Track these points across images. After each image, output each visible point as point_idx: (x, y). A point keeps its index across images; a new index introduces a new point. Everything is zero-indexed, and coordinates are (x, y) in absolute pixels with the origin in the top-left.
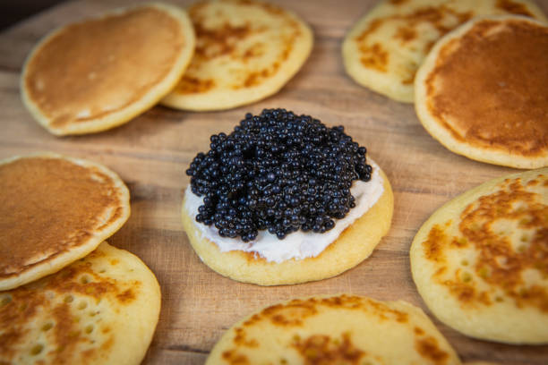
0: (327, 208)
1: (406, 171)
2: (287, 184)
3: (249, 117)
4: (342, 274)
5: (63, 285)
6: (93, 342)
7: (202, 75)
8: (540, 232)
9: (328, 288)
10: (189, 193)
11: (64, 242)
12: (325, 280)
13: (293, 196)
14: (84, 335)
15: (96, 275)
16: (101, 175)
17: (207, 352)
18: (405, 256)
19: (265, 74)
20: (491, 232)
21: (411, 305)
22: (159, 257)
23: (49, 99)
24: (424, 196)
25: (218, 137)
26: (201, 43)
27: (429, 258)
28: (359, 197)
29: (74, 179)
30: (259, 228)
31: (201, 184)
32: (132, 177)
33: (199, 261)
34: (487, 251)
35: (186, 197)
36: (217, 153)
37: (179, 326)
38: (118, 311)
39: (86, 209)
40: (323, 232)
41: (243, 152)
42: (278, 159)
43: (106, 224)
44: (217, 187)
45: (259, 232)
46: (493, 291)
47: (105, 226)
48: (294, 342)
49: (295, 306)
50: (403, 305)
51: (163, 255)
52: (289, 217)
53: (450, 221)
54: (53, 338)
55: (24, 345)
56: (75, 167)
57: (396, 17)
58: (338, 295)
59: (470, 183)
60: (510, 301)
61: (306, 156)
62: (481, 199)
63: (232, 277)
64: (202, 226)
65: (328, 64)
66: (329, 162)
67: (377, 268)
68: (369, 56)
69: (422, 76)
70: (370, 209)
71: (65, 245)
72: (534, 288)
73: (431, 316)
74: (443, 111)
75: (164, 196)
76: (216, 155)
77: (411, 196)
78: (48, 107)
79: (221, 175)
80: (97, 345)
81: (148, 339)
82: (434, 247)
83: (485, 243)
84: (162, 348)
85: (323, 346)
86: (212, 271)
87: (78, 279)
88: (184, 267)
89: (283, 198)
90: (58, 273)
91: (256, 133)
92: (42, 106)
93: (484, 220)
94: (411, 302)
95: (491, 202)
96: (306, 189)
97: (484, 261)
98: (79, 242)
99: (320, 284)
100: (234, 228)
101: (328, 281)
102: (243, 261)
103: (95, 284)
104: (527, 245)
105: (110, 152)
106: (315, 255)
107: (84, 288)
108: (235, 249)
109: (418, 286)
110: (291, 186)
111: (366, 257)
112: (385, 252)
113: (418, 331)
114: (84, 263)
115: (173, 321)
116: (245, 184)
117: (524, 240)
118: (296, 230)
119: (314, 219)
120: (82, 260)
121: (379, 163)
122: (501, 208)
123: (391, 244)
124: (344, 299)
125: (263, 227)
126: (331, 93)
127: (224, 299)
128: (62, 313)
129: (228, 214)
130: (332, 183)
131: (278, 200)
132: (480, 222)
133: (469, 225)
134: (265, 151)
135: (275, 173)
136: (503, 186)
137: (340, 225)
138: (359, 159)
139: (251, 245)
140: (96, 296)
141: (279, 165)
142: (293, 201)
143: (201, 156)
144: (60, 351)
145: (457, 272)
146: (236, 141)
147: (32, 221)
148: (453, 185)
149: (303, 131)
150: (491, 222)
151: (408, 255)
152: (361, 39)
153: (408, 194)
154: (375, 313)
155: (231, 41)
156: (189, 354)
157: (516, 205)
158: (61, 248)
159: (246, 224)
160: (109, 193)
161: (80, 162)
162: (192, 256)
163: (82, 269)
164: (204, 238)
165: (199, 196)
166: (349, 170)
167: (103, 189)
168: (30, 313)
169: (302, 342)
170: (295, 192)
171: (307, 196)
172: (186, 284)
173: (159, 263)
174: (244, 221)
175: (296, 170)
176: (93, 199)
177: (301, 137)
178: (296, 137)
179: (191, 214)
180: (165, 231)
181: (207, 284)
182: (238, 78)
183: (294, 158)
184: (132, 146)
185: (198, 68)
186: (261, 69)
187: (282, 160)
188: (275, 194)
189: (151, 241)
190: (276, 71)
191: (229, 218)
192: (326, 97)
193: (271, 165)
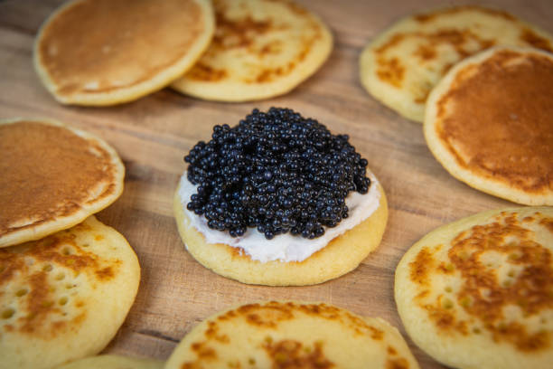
0: (319, 215)
1: (405, 189)
2: (282, 185)
3: (256, 112)
4: (324, 283)
5: (44, 253)
6: (65, 314)
7: (217, 64)
8: (527, 270)
9: (308, 294)
10: (185, 181)
11: (52, 210)
12: (307, 286)
13: (286, 198)
14: (57, 306)
15: (78, 248)
16: (99, 149)
17: (178, 341)
18: (390, 274)
19: (279, 72)
20: (479, 263)
21: (388, 324)
22: (145, 240)
23: (59, 66)
24: (419, 217)
25: (222, 128)
26: (220, 33)
27: (414, 279)
28: (353, 209)
29: (72, 149)
30: (249, 225)
31: (197, 173)
32: (131, 156)
33: (184, 249)
34: (473, 281)
36: (217, 143)
37: (153, 312)
38: (95, 287)
39: (79, 180)
40: (311, 238)
41: (244, 146)
42: (279, 159)
43: (98, 199)
44: (212, 178)
45: (248, 229)
46: (472, 321)
47: (95, 200)
48: (266, 344)
49: (271, 307)
50: (380, 322)
51: (149, 238)
52: (280, 218)
53: (440, 245)
54: (25, 305)
56: (75, 137)
57: (419, 35)
58: (318, 303)
59: (466, 211)
60: (487, 334)
61: (306, 160)
62: (475, 228)
63: (214, 270)
64: (192, 214)
65: (344, 71)
66: (327, 170)
67: (360, 282)
68: (386, 69)
69: (435, 96)
70: (362, 223)
71: (53, 213)
72: (513, 324)
73: (406, 337)
74: (451, 134)
75: (159, 179)
76: (217, 146)
77: (406, 215)
78: (58, 73)
79: (218, 166)
80: (69, 318)
81: (120, 319)
82: (420, 270)
83: (472, 272)
84: (134, 331)
85: (294, 352)
86: (195, 261)
87: (60, 249)
88: (168, 253)
89: (277, 198)
90: (41, 240)
91: (260, 129)
92: (52, 72)
93: (474, 250)
94: (389, 321)
95: (484, 232)
96: (300, 192)
97: (467, 290)
98: (66, 213)
99: (300, 290)
100: (224, 221)
101: (309, 288)
102: (227, 255)
103: (76, 257)
104: (514, 281)
105: (112, 128)
106: (300, 261)
107: (65, 259)
108: (221, 242)
109: (399, 306)
110: (286, 187)
111: (351, 270)
112: (371, 268)
113: (391, 351)
114: (68, 235)
115: (148, 306)
116: (241, 179)
117: (511, 275)
118: (285, 232)
119: (305, 224)
120: (67, 231)
121: (379, 178)
122: (492, 240)
123: (378, 260)
124: (322, 308)
125: (252, 225)
126: (342, 101)
127: (203, 291)
128: (39, 281)
129: (219, 206)
130: (327, 191)
131: (271, 200)
132: (470, 250)
133: (459, 253)
134: (266, 148)
135: (272, 172)
136: (498, 219)
137: (330, 233)
138: (360, 171)
139: (238, 241)
140: (74, 269)
141: (278, 164)
142: (286, 202)
143: (202, 144)
144: (30, 319)
145: (439, 298)
146: (238, 134)
147: (22, 186)
148: (449, 210)
149: (307, 134)
150: (481, 252)
151: (394, 273)
152: (380, 51)
153: (403, 213)
154: (351, 326)
155: (250, 34)
156: (160, 340)
157: (508, 239)
158: (48, 215)
159: (236, 219)
160: (105, 168)
161: (81, 134)
162: (177, 243)
163: (65, 240)
164: (192, 226)
165: (194, 184)
166: (347, 180)
167: (100, 163)
168: (7, 276)
169: (273, 344)
170: (289, 194)
171: (301, 200)
172: (167, 270)
173: (144, 245)
174: (234, 215)
175: (294, 172)
176: (88, 172)
177: (304, 140)
178: (299, 139)
179: (183, 200)
180: (155, 214)
181: (188, 273)
182: (251, 73)
183: (294, 159)
184: (135, 125)
185: (213, 56)
186: (276, 67)
187: (282, 160)
188: (269, 193)
189: (139, 222)
190: (290, 71)
191: (220, 210)
192: (337, 104)
193: (270, 163)
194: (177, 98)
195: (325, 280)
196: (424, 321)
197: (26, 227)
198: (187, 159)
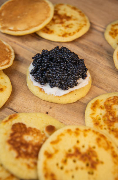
0: (67, 84)
1: (99, 80)
2: (58, 72)
3: (58, 47)
7: (51, 28)
9: (60, 107)
13: (59, 77)
16: (9, 49)
18: (86, 105)
19: (70, 34)
20: (112, 108)
22: (16, 80)
23: (3, 20)
24: (100, 89)
25: (45, 51)
26: (55, 18)
27: (92, 109)
28: (79, 83)
30: (46, 82)
31: (35, 63)
32: (18, 53)
33: (27, 85)
34: (108, 113)
35: (30, 65)
36: (43, 55)
37: (13, 102)
40: (64, 90)
41: (50, 58)
42: (59, 64)
43: (5, 66)
44: (39, 66)
45: (46, 83)
46: (105, 125)
47: (3, 66)
52: (55, 82)
53: (103, 100)
56: (3, 44)
59: (115, 90)
60: (108, 130)
61: (68, 66)
62: (114, 97)
63: (34, 94)
64: (31, 75)
66: (73, 70)
67: (76, 106)
70: (81, 88)
72: (116, 129)
75: (25, 62)
77: (96, 88)
78: (2, 22)
79: (41, 62)
82: (94, 106)
83: (109, 110)
84: (6, 107)
86: (29, 90)
88: (22, 86)
89: (56, 76)
95: (117, 98)
96: (63, 76)
97: (106, 116)
99: (58, 105)
100: (39, 80)
101: (60, 105)
102: (39, 90)
105: (15, 43)
106: (60, 96)
108: (38, 86)
109: (85, 116)
111: (75, 102)
112: (81, 102)
115: (12, 100)
116: (47, 68)
118: (56, 87)
119: (63, 85)
121: (91, 74)
123: (84, 100)
125: (47, 82)
126: (87, 47)
127: (29, 99)
129: (39, 75)
130: (72, 77)
131: (54, 76)
132: (111, 103)
133: (107, 103)
134: (56, 60)
135: (56, 68)
137: (70, 90)
138: (85, 72)
139: (42, 86)
142: (58, 78)
143: (38, 54)
145: (97, 116)
146: (49, 54)
148: (110, 89)
149: (70, 58)
150: (114, 105)
151: (87, 105)
152: (113, 26)
155: (64, 20)
156: (13, 111)
159: (43, 80)
160: (9, 56)
161: (5, 43)
162: (25, 83)
164: (30, 78)
165: (33, 66)
166: (79, 74)
167: (7, 54)
170: (60, 76)
171: (63, 78)
172: (20, 91)
173: (15, 82)
174: (43, 79)
175: (62, 69)
176: (3, 56)
177: (69, 60)
178: (67, 59)
179: (29, 71)
180: (21, 73)
181: (26, 93)
182: (61, 33)
183: (64, 65)
184: (22, 43)
185: (51, 25)
186: (69, 32)
187: (60, 65)
188: (54, 74)
189: (16, 74)
190: (73, 35)
191: (38, 76)
192: (86, 48)
193: (56, 65)
194: (37, 37)
195: (66, 103)
196: (91, 122)
198: (33, 58)
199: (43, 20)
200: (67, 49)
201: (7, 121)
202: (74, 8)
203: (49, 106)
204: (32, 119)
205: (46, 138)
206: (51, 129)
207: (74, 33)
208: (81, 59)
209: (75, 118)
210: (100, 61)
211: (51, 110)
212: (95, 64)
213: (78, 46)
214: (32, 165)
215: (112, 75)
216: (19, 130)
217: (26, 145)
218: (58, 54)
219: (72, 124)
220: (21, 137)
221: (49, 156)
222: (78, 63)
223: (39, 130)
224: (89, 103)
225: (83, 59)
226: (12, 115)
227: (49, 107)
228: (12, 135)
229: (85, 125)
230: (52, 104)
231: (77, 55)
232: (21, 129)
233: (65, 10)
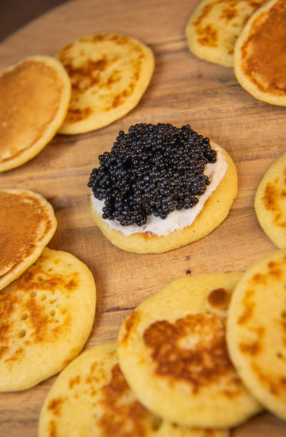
0: (190, 191)
1: (241, 145)
2: (159, 181)
3: (122, 133)
4: (211, 233)
5: (27, 285)
6: (57, 321)
7: (81, 106)
9: (203, 244)
10: (94, 200)
11: (19, 255)
12: (200, 239)
13: (165, 189)
14: (50, 318)
15: (46, 274)
16: (30, 198)
18: (251, 209)
19: (125, 94)
22: (84, 248)
24: (257, 161)
25: (104, 156)
26: (74, 80)
27: (268, 209)
28: (211, 176)
29: (12, 206)
30: (147, 214)
31: (100, 192)
32: (51, 193)
33: (112, 245)
36: (106, 168)
37: (109, 295)
38: (68, 297)
39: (26, 227)
40: (191, 207)
41: (123, 164)
42: (149, 164)
43: (44, 236)
44: (111, 192)
45: (148, 217)
47: (43, 237)
51: (86, 246)
52: (166, 204)
53: (277, 178)
54: (30, 324)
55: (13, 333)
56: (11, 195)
61: (168, 157)
63: (137, 252)
64: (107, 221)
66: (184, 158)
67: (234, 222)
69: (239, 44)
70: (220, 182)
71: (20, 257)
75: (76, 202)
76: (106, 170)
77: (248, 164)
79: (112, 183)
80: (61, 323)
82: (270, 201)
84: (102, 312)
86: (122, 251)
87: (35, 279)
88: (103, 252)
89: (159, 191)
90: (21, 277)
96: (172, 181)
98: (28, 253)
99: (197, 244)
100: (130, 219)
101: (203, 240)
102: (142, 240)
103: (48, 281)
105: (31, 178)
106: (190, 225)
107: (41, 284)
108: (135, 232)
109: (264, 229)
110: (162, 181)
111: (226, 216)
112: (238, 210)
114: (36, 267)
115: (104, 292)
116: (131, 187)
118: (173, 211)
119: (183, 200)
120: (34, 264)
121: (220, 144)
123: (240, 202)
125: (150, 213)
127: (135, 269)
128: (31, 305)
129: (124, 210)
130: (190, 173)
131: (155, 194)
134: (139, 160)
135: (148, 175)
137: (202, 199)
138: (205, 147)
139: (145, 228)
140: (50, 289)
141: (151, 168)
142: (166, 192)
143: (95, 171)
144: (38, 332)
146: (117, 157)
148: (275, 148)
149: (161, 139)
151: (254, 208)
153: (246, 162)
155: (95, 73)
156: (120, 312)
158: (18, 260)
159: (138, 214)
160: (39, 211)
161: (13, 192)
162: (106, 242)
163: (36, 271)
164: (111, 228)
165: (101, 200)
166: (200, 159)
167: (35, 209)
168: (11, 310)
170: (165, 185)
171: (175, 186)
172: (107, 263)
173: (85, 253)
174: (136, 212)
175: (163, 169)
176: (29, 219)
177: (161, 144)
178: (158, 144)
179: (98, 213)
180: (83, 228)
181: (121, 261)
182: (107, 102)
183: (160, 161)
184: (45, 170)
185: (77, 100)
186: (121, 91)
187: (152, 164)
188: (153, 190)
189: (76, 238)
190: (132, 90)
191: (125, 213)
192: (173, 100)
193: (145, 169)
194: (65, 140)
197: (8, 273)
198: (90, 185)
199: (57, 100)
200: (142, 125)
201: (126, 337)
202: (99, 38)
203: (182, 258)
204: (169, 302)
205: (224, 320)
206: (220, 297)
207: (132, 86)
208: (181, 127)
209: (248, 248)
210: (218, 106)
211: (191, 261)
212: (212, 119)
213: (155, 106)
214: (233, 388)
215: (260, 121)
216: (161, 338)
217: (195, 357)
218: (134, 146)
219: (252, 263)
220: (174, 349)
221: (252, 349)
222: (183, 138)
223: (198, 315)
224: (254, 201)
225: (185, 124)
226: (128, 318)
227: (185, 258)
228: (155, 356)
229: (277, 249)
230: (185, 250)
231: (169, 125)
232: (163, 332)
233: (84, 52)
